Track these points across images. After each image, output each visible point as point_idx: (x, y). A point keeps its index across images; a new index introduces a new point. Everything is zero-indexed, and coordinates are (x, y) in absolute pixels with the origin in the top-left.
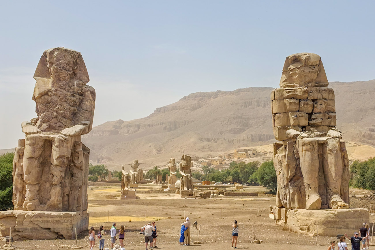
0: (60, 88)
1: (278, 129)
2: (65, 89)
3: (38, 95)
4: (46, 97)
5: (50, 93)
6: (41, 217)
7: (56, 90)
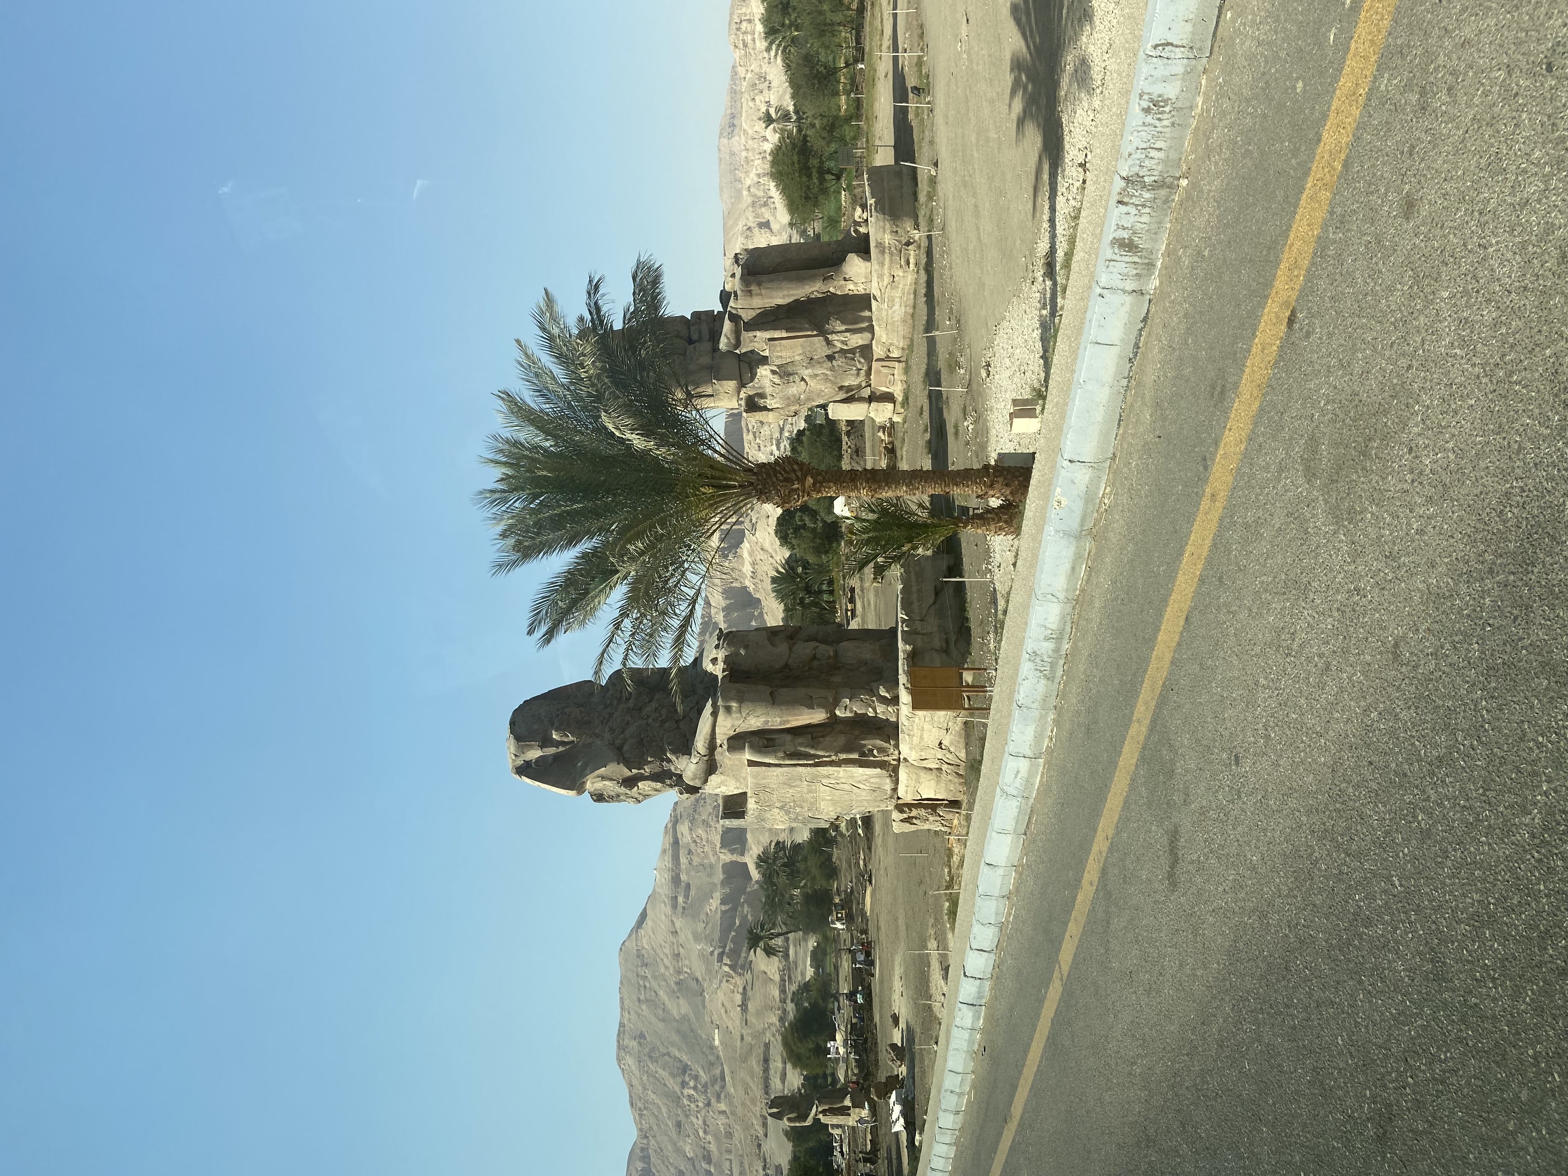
0: (607, 723)
1: (718, 380)
2: (611, 715)
3: (621, 765)
4: (626, 748)
5: (618, 742)
6: (912, 603)
7: (612, 730)
